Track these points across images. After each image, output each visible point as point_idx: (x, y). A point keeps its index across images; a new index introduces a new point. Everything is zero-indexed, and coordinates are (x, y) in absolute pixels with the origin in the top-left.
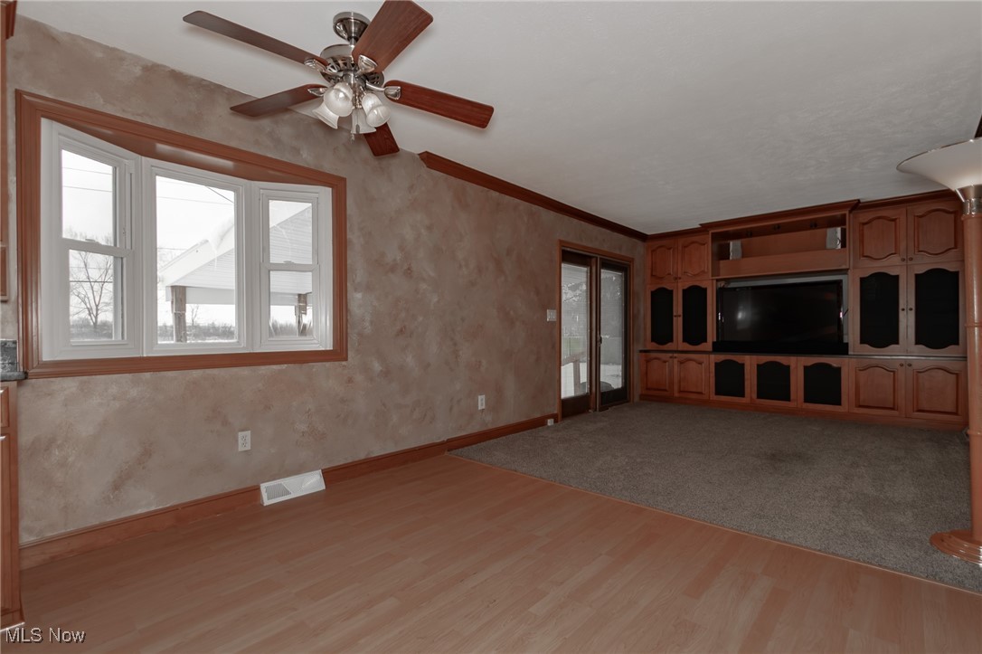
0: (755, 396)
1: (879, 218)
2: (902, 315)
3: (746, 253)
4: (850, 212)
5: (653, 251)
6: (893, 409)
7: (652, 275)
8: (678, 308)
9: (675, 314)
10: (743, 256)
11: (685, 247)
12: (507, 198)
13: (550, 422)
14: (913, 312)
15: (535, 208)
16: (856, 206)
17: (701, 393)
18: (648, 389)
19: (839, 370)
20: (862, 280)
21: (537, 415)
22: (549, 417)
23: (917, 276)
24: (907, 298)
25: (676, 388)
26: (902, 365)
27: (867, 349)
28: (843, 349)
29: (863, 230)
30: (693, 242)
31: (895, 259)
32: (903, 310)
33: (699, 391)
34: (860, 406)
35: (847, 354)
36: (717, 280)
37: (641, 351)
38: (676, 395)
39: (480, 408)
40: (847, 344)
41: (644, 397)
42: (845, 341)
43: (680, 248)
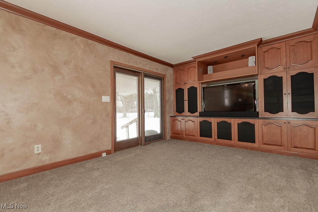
0: (216, 137)
1: (272, 48)
2: (285, 97)
3: (214, 71)
4: (258, 46)
5: (176, 72)
6: (281, 146)
7: (176, 83)
8: (186, 97)
9: (185, 100)
10: (213, 73)
11: (188, 69)
12: (64, 33)
13: (104, 155)
14: (290, 95)
15: (90, 41)
16: (260, 42)
17: (194, 136)
18: (173, 133)
19: (253, 125)
20: (265, 80)
21: (94, 151)
22: (104, 152)
23: (292, 76)
24: (287, 89)
25: (184, 133)
26: (285, 123)
27: (268, 115)
28: (256, 115)
29: (264, 55)
30: (192, 67)
31: (281, 68)
32: (285, 94)
33: (194, 135)
34: (265, 144)
35: (258, 117)
36: (202, 83)
37: (171, 117)
38: (184, 136)
39: (36, 152)
40: (258, 112)
41: (172, 137)
42: (257, 111)
43: (186, 70)
